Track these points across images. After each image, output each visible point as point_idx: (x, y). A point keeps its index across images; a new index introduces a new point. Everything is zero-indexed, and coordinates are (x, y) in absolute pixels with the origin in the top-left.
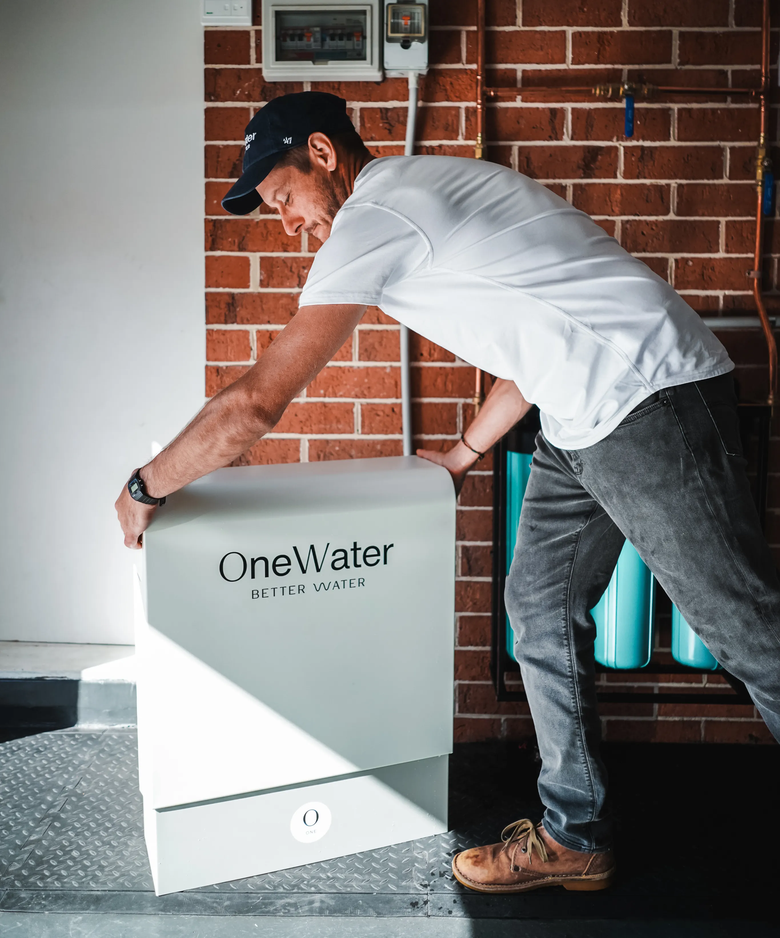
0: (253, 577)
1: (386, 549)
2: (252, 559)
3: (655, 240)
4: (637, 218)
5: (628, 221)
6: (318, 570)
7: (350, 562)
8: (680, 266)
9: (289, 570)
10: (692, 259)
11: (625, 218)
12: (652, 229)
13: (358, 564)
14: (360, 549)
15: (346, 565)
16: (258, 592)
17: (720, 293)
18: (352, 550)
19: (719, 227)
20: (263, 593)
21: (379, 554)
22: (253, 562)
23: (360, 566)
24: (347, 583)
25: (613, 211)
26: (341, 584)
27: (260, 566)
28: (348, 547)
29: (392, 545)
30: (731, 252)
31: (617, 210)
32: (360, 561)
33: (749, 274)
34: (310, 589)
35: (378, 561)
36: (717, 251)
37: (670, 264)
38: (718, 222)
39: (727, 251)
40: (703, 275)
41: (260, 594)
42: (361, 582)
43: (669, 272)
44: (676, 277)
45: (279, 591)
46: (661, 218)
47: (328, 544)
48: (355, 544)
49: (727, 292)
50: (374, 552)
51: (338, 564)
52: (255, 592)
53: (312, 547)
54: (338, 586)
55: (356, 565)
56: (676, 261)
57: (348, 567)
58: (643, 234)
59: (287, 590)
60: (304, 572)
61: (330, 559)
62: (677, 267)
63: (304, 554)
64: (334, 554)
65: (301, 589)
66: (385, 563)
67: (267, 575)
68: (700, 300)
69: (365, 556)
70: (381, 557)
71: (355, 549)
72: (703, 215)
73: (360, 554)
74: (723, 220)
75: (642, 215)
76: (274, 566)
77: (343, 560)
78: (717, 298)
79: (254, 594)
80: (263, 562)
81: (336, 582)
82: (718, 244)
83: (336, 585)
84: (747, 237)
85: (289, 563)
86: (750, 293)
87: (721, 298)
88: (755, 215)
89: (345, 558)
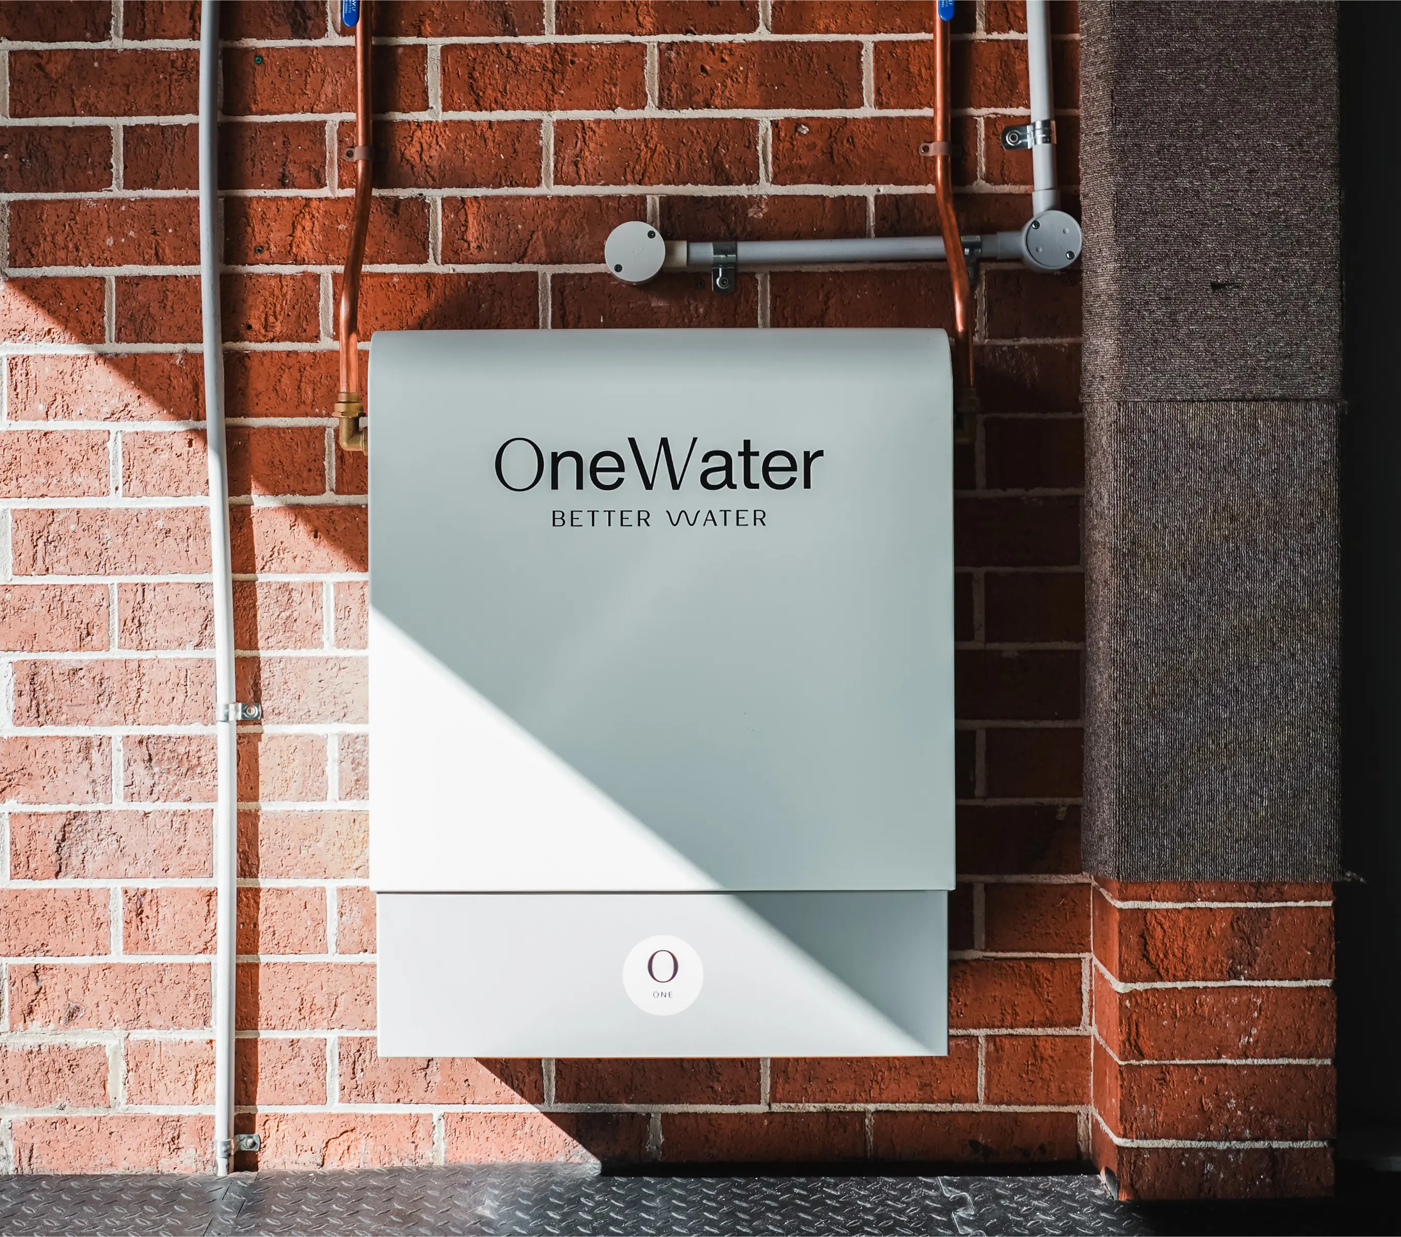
0: (555, 486)
1: (808, 459)
2: (554, 454)
3: (729, 81)
4: (690, 38)
5: (671, 45)
6: (676, 486)
7: (738, 476)
8: (782, 134)
9: (620, 481)
10: (807, 121)
11: (666, 38)
12: (723, 60)
13: (753, 481)
14: (757, 454)
15: (729, 482)
16: (563, 515)
17: (868, 191)
18: (740, 454)
19: (860, 55)
20: (572, 518)
21: (794, 468)
22: (556, 459)
23: (756, 486)
24: (731, 517)
25: (640, 24)
26: (719, 517)
27: (567, 467)
28: (734, 449)
29: (820, 453)
30: (888, 107)
31: (648, 22)
32: (757, 476)
33: (926, 149)
34: (658, 519)
35: (792, 480)
36: (860, 104)
37: (761, 132)
38: (859, 45)
39: (880, 105)
40: (831, 154)
41: (567, 518)
42: (759, 518)
43: (759, 148)
44: (775, 157)
45: (601, 518)
46: (739, 38)
47: (695, 440)
48: (747, 443)
49: (884, 189)
50: (784, 462)
51: (713, 479)
52: (558, 515)
53: (664, 442)
54: (713, 520)
55: (749, 484)
56: (775, 124)
57: (734, 487)
58: (703, 69)
59: (616, 517)
60: (649, 486)
61: (697, 467)
62: (776, 136)
63: (649, 452)
64: (706, 459)
65: (643, 518)
66: (807, 485)
67: (580, 486)
68: (828, 203)
69: (766, 469)
70: (799, 474)
71: (747, 453)
72: (827, 31)
73: (757, 464)
74: (868, 40)
75: (701, 33)
76: (594, 470)
77: (724, 472)
78: (864, 199)
79: (557, 518)
80: (572, 461)
81: (710, 512)
82: (860, 89)
83: (710, 517)
84: (920, 75)
85: (621, 468)
86: (930, 189)
87: (871, 200)
88: (932, 30)
89: (728, 468)
